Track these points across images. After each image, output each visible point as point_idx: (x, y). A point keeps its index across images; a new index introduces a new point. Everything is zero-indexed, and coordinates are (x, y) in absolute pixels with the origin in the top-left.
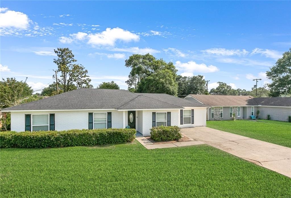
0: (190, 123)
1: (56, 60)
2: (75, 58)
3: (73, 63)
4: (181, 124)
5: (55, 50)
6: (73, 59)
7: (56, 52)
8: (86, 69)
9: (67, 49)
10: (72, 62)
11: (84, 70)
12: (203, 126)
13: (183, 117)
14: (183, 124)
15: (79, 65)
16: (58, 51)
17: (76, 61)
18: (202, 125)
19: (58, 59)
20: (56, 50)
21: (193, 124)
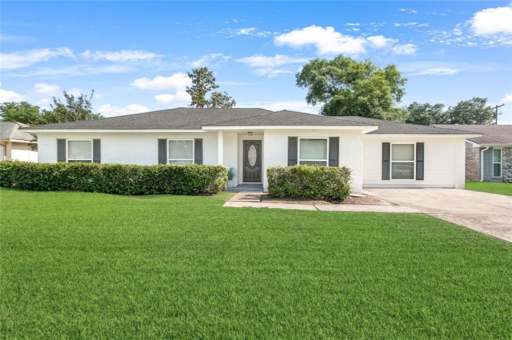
0: (413, 178)
1: (190, 88)
2: (216, 83)
3: (213, 91)
4: (383, 179)
5: (188, 73)
6: (214, 84)
7: (191, 76)
8: (232, 99)
9: (205, 69)
10: (211, 89)
11: (230, 101)
12: (455, 188)
13: (391, 161)
14: (389, 179)
15: (222, 93)
16: (193, 74)
17: (218, 87)
18: (451, 184)
19: (192, 86)
20: (190, 73)
21: (423, 179)
